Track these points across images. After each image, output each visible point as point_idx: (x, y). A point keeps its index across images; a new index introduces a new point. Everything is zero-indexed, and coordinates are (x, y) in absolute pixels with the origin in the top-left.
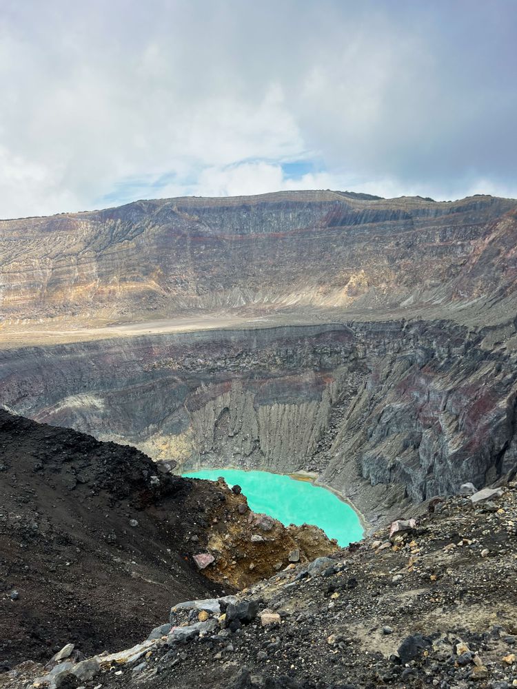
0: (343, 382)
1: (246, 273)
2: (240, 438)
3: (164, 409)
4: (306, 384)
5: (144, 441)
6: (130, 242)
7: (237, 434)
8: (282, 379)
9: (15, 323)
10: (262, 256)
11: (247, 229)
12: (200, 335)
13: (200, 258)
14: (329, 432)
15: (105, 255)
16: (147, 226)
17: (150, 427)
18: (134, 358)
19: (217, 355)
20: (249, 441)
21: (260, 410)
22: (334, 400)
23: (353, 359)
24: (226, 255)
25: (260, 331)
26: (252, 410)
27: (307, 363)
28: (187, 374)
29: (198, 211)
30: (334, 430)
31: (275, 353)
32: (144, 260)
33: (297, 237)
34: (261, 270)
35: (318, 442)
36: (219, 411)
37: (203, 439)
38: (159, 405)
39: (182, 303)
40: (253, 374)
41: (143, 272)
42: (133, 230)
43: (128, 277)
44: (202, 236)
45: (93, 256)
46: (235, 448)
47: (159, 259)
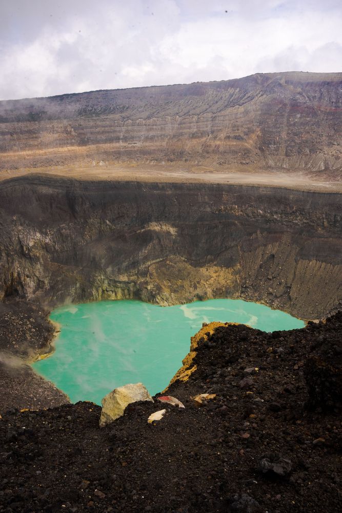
1: (332, 141)
2: (275, 282)
3: (221, 245)
5: (201, 267)
6: (240, 107)
7: (275, 278)
8: (326, 239)
9: (146, 163)
11: (341, 103)
13: (295, 124)
15: (218, 116)
16: (257, 95)
17: (208, 257)
18: (207, 200)
19: (274, 210)
20: (282, 286)
21: (300, 262)
24: (318, 124)
25: (317, 195)
26: (293, 260)
28: (247, 221)
29: (302, 85)
31: (324, 216)
32: (248, 122)
36: (267, 256)
37: (247, 276)
38: (218, 242)
39: (270, 162)
40: (302, 231)
41: (244, 132)
42: (246, 97)
43: (232, 135)
44: (300, 106)
45: (210, 116)
46: (269, 289)
47: (261, 123)
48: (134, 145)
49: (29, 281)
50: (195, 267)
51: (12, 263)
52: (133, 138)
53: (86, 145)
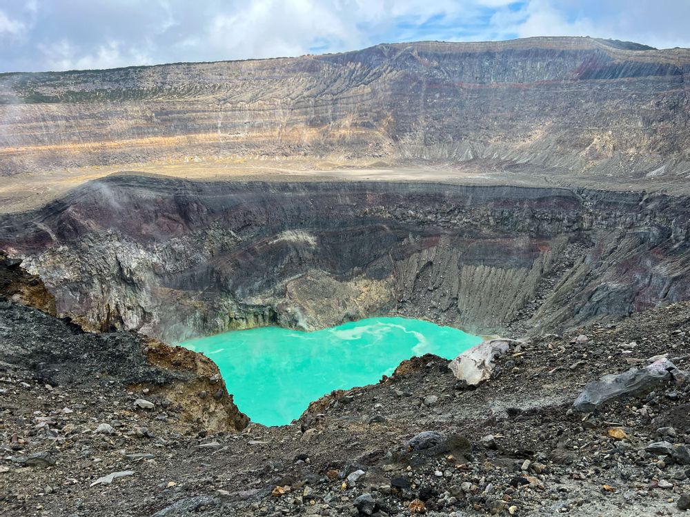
0: (559, 253)
1: (479, 125)
2: (438, 293)
3: (370, 254)
4: (518, 249)
5: (348, 281)
6: (366, 87)
7: (436, 288)
8: (493, 240)
9: (255, 159)
10: (500, 108)
11: (488, 78)
12: (414, 186)
13: (433, 106)
14: (533, 302)
15: (340, 98)
16: (385, 71)
17: (355, 269)
18: (348, 202)
19: (428, 209)
20: (447, 297)
21: (464, 268)
22: (546, 270)
23: (577, 229)
24: (461, 105)
25: (477, 189)
26: (456, 267)
27: (523, 227)
28: (396, 224)
29: (438, 56)
30: (538, 301)
31: (489, 213)
32: (376, 106)
33: (542, 90)
34: (495, 123)
35: (518, 310)
36: (423, 264)
37: (403, 288)
38: (365, 250)
39: (407, 153)
40: (463, 232)
41: (374, 118)
42: (371, 74)
43: (359, 122)
44: (438, 83)
45: (330, 99)
46: (432, 302)
47: (392, 106)
48: (237, 136)
49: (131, 315)
50: (341, 281)
51: (108, 291)
52: (234, 126)
53: (173, 136)
